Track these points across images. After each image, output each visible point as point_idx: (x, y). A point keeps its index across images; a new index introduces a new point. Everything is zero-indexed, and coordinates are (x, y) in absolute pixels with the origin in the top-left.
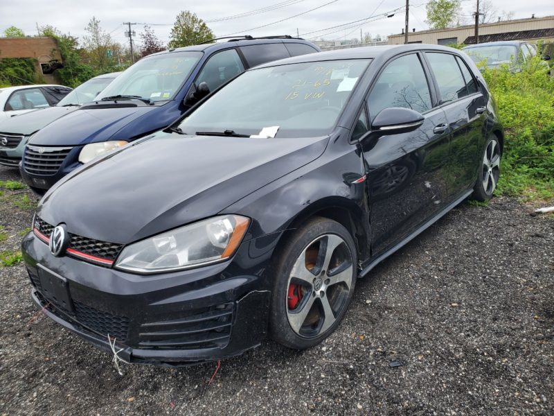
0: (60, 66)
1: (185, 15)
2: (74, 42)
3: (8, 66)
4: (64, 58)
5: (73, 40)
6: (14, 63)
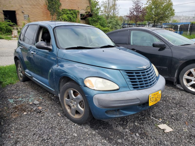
0: (90, 16)
2: (97, 4)
3: (64, 14)
4: (92, 11)
6: (67, 12)
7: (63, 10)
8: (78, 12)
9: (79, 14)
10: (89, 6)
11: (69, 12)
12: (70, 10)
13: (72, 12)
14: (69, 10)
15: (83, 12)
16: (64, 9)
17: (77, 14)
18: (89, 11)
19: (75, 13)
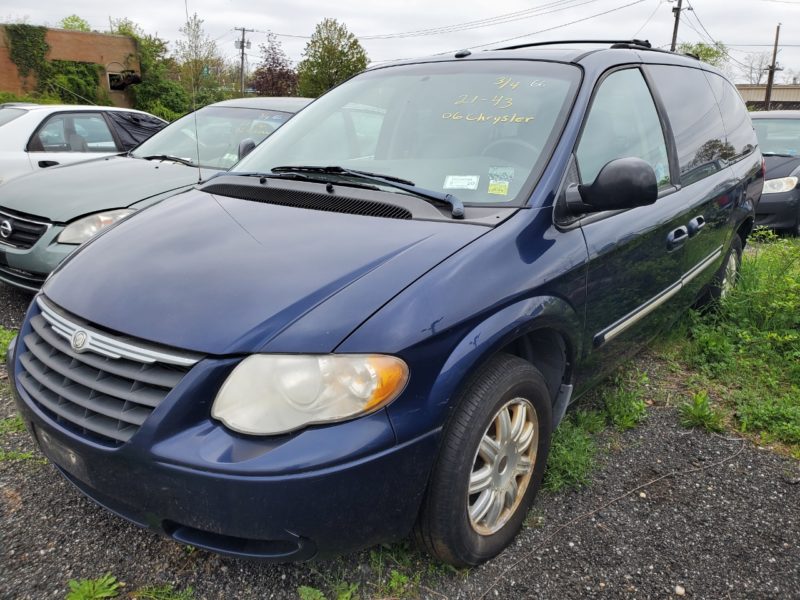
0: (137, 80)
1: (329, 25)
2: (161, 47)
4: (143, 69)
5: (161, 45)
6: (68, 68)
7: (56, 63)
8: (102, 69)
9: (105, 74)
10: (133, 53)
11: (73, 69)
12: (76, 64)
13: (82, 68)
15: (116, 69)
16: (59, 61)
17: (99, 73)
18: (135, 67)
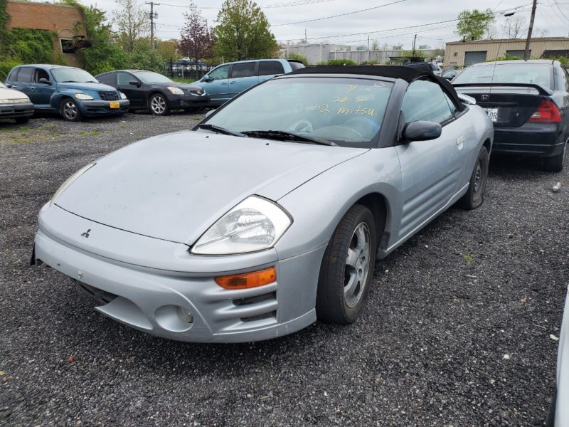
3: (20, 38)
5: (100, 14)
6: (27, 35)
7: (17, 30)
8: (55, 35)
9: (57, 40)
10: (80, 21)
11: (31, 35)
13: (39, 35)
14: (32, 30)
15: (68, 36)
16: (19, 29)
17: (53, 39)
18: (83, 33)
19: (48, 37)
